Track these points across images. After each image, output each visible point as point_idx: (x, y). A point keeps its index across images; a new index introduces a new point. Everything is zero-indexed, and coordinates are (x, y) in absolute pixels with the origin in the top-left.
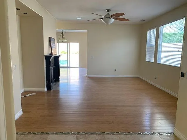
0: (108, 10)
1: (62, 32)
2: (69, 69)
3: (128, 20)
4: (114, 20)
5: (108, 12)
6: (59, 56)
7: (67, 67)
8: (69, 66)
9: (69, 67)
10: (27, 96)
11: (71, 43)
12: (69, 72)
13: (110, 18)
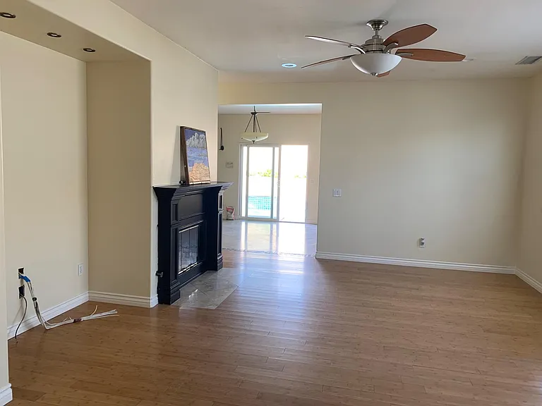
0: (376, 24)
1: (254, 114)
2: (275, 226)
3: (459, 58)
4: (398, 59)
5: (377, 29)
6: (218, 189)
7: (271, 220)
8: (275, 215)
9: (277, 221)
10: (84, 318)
11: (283, 146)
12: (274, 238)
13: (382, 51)
